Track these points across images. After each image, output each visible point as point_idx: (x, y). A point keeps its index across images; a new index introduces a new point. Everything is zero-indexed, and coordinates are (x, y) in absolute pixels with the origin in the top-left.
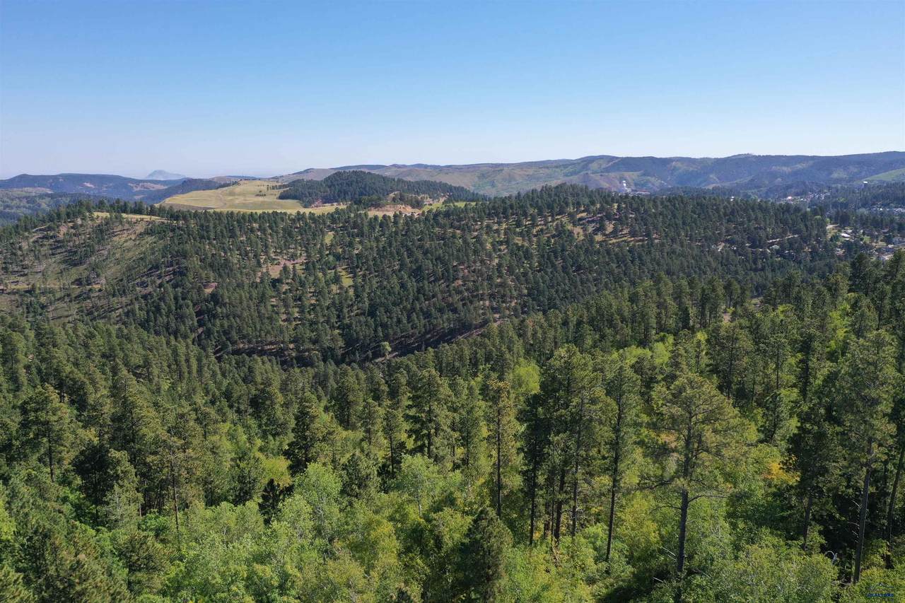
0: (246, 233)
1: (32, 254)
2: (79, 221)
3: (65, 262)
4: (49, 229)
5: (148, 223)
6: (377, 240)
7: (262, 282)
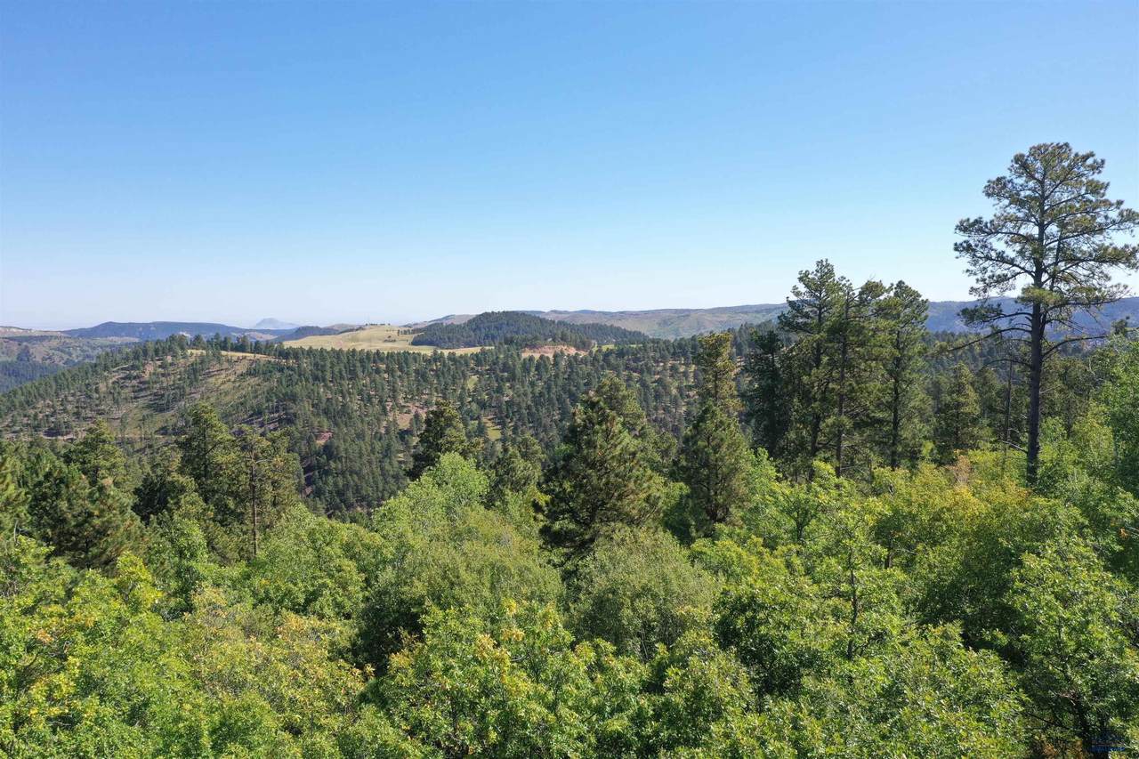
0: (369, 375)
1: (111, 397)
2: (169, 359)
3: (149, 407)
4: (133, 367)
5: (252, 362)
6: (532, 384)
7: (388, 432)
